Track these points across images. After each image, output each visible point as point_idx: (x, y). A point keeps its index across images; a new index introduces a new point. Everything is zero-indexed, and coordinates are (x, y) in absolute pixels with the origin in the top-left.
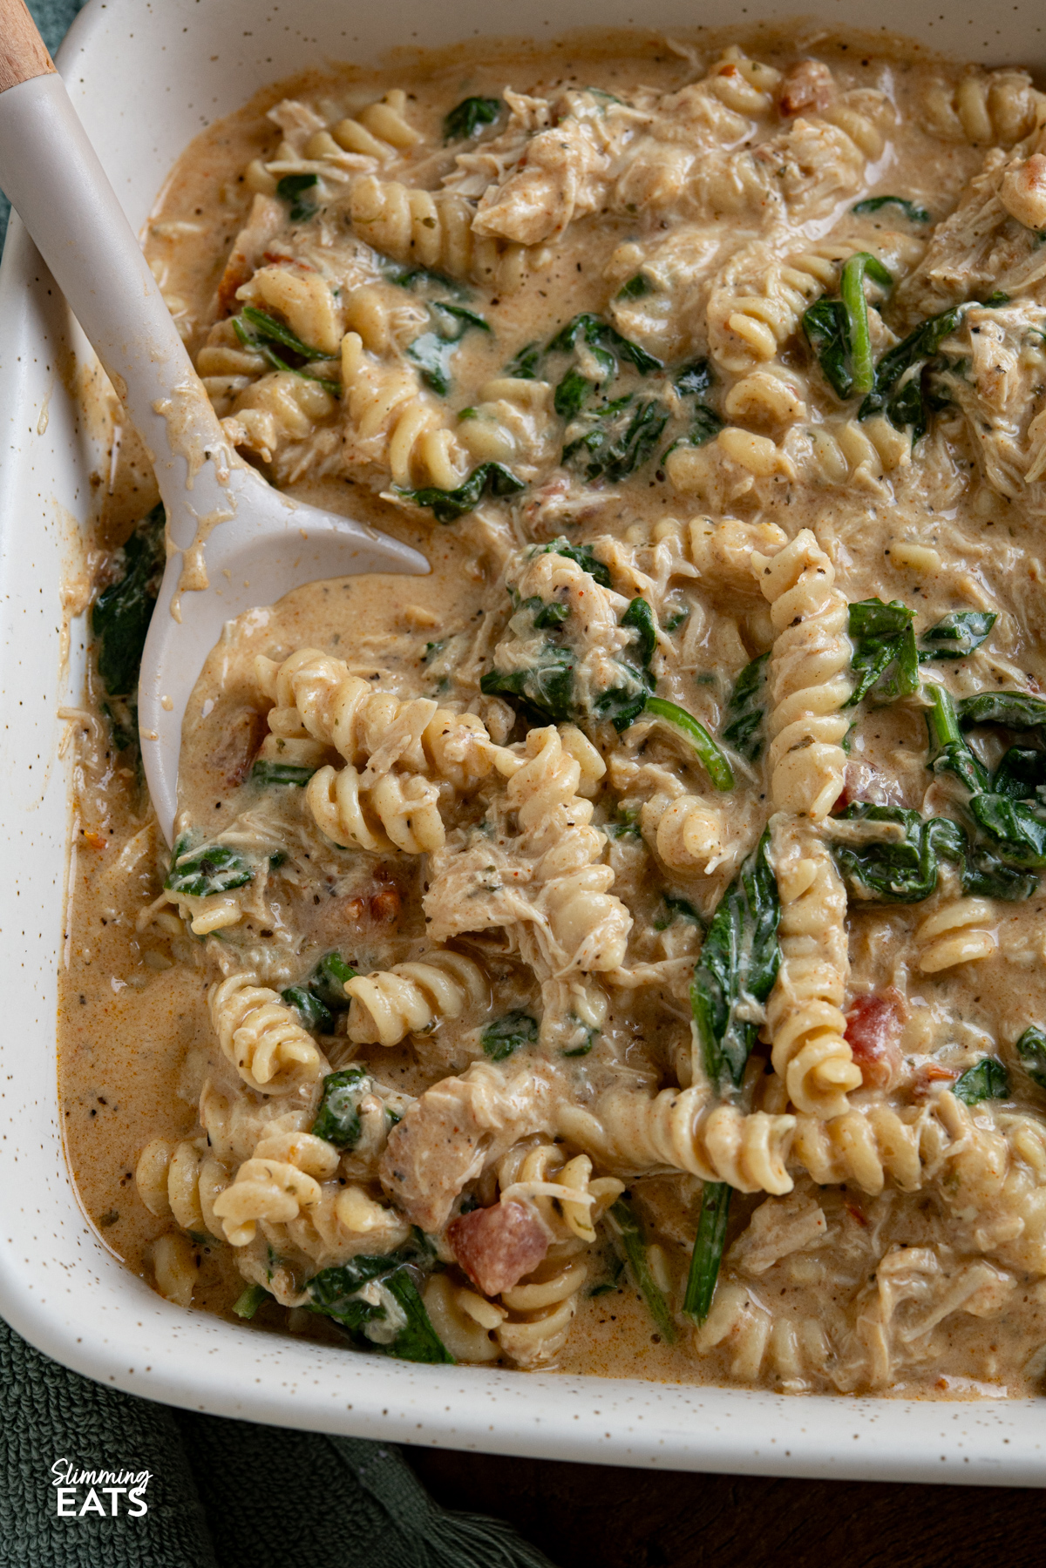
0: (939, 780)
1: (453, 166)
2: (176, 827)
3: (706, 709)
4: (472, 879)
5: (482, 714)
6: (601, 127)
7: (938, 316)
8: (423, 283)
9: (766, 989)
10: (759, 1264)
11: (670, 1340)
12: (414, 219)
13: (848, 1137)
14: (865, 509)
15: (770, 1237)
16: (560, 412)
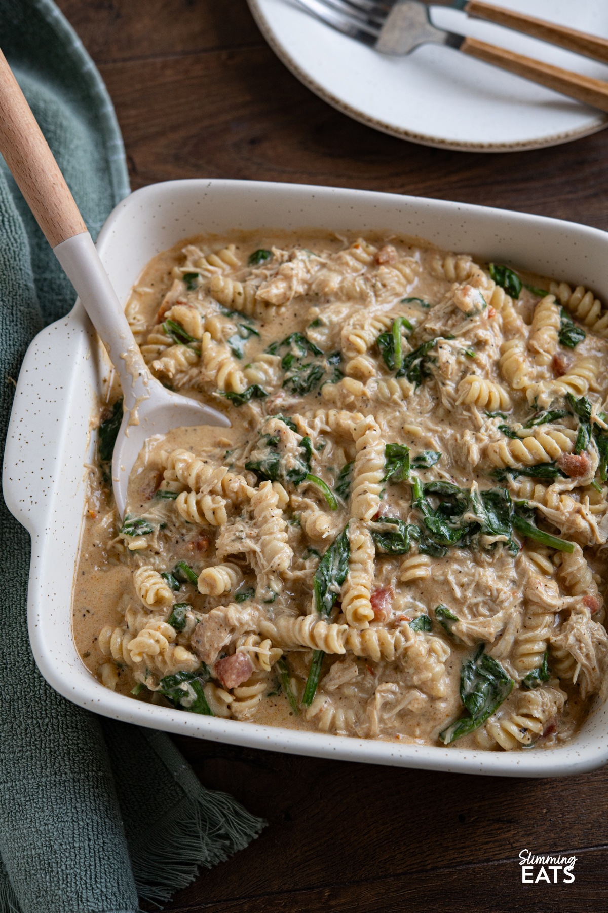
0: (414, 511)
1: (251, 274)
2: (125, 512)
3: (329, 480)
4: (234, 534)
5: (245, 477)
6: (308, 264)
7: (428, 342)
8: (235, 316)
9: (342, 581)
10: (332, 687)
11: (297, 715)
12: (234, 292)
13: (367, 637)
14: (395, 411)
15: (337, 676)
16: (283, 368)
